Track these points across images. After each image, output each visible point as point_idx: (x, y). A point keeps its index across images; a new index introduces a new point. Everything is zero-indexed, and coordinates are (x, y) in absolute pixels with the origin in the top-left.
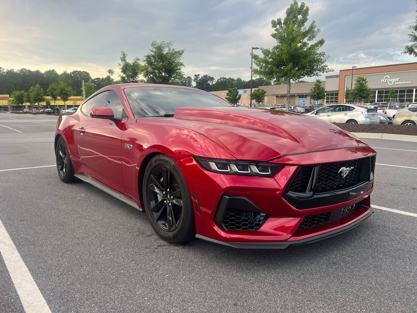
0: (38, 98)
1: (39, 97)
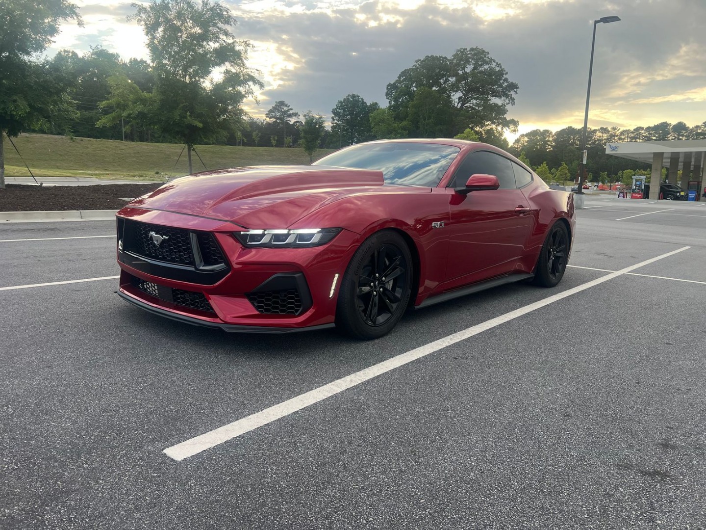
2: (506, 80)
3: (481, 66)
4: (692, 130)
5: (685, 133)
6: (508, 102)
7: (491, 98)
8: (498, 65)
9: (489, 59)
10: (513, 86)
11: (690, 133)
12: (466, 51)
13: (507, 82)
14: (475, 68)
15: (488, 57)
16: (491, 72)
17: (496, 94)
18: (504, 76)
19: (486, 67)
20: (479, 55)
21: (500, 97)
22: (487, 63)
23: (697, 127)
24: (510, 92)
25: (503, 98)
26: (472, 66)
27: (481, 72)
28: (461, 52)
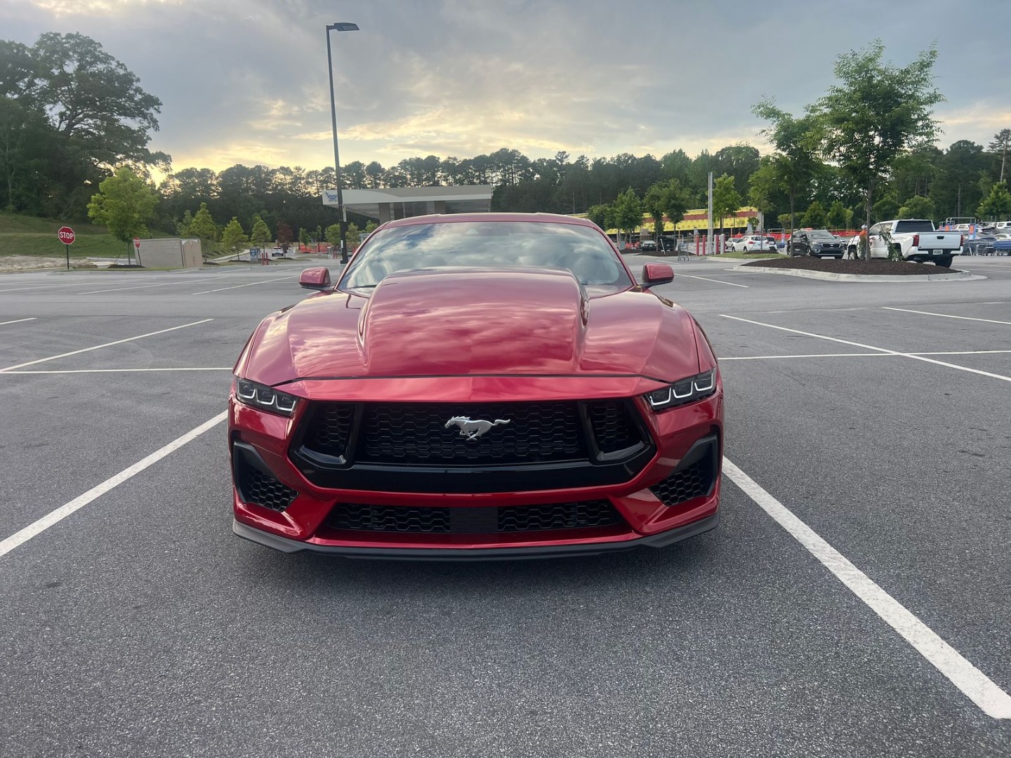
0: (628, 219)
1: (631, 215)
2: (138, 90)
3: (91, 64)
4: (388, 172)
5: (382, 175)
6: (147, 125)
7: (119, 117)
8: (120, 65)
9: (102, 54)
10: (151, 101)
11: (387, 176)
12: (58, 37)
13: (140, 93)
14: (81, 67)
15: (100, 52)
16: (110, 76)
17: (126, 112)
18: (134, 83)
19: (101, 66)
20: (86, 48)
21: (133, 116)
22: (102, 61)
23: (393, 168)
24: (148, 110)
25: (138, 119)
26: (77, 64)
27: (93, 74)
28: (51, 39)
